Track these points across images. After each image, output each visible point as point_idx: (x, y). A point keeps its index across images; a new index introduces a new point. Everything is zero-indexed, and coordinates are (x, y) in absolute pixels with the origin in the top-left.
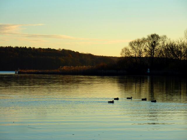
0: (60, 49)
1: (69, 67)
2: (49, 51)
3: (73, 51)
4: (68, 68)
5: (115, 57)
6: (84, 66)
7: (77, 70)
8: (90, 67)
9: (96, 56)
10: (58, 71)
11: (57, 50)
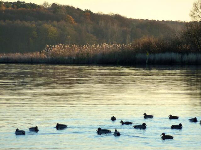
0: (46, 4)
1: (68, 46)
2: (20, 9)
3: (78, 10)
4: (64, 48)
5: (176, 23)
6: (105, 45)
7: (88, 54)
8: (119, 46)
9: (131, 19)
10: (43, 55)
11: (39, 6)
